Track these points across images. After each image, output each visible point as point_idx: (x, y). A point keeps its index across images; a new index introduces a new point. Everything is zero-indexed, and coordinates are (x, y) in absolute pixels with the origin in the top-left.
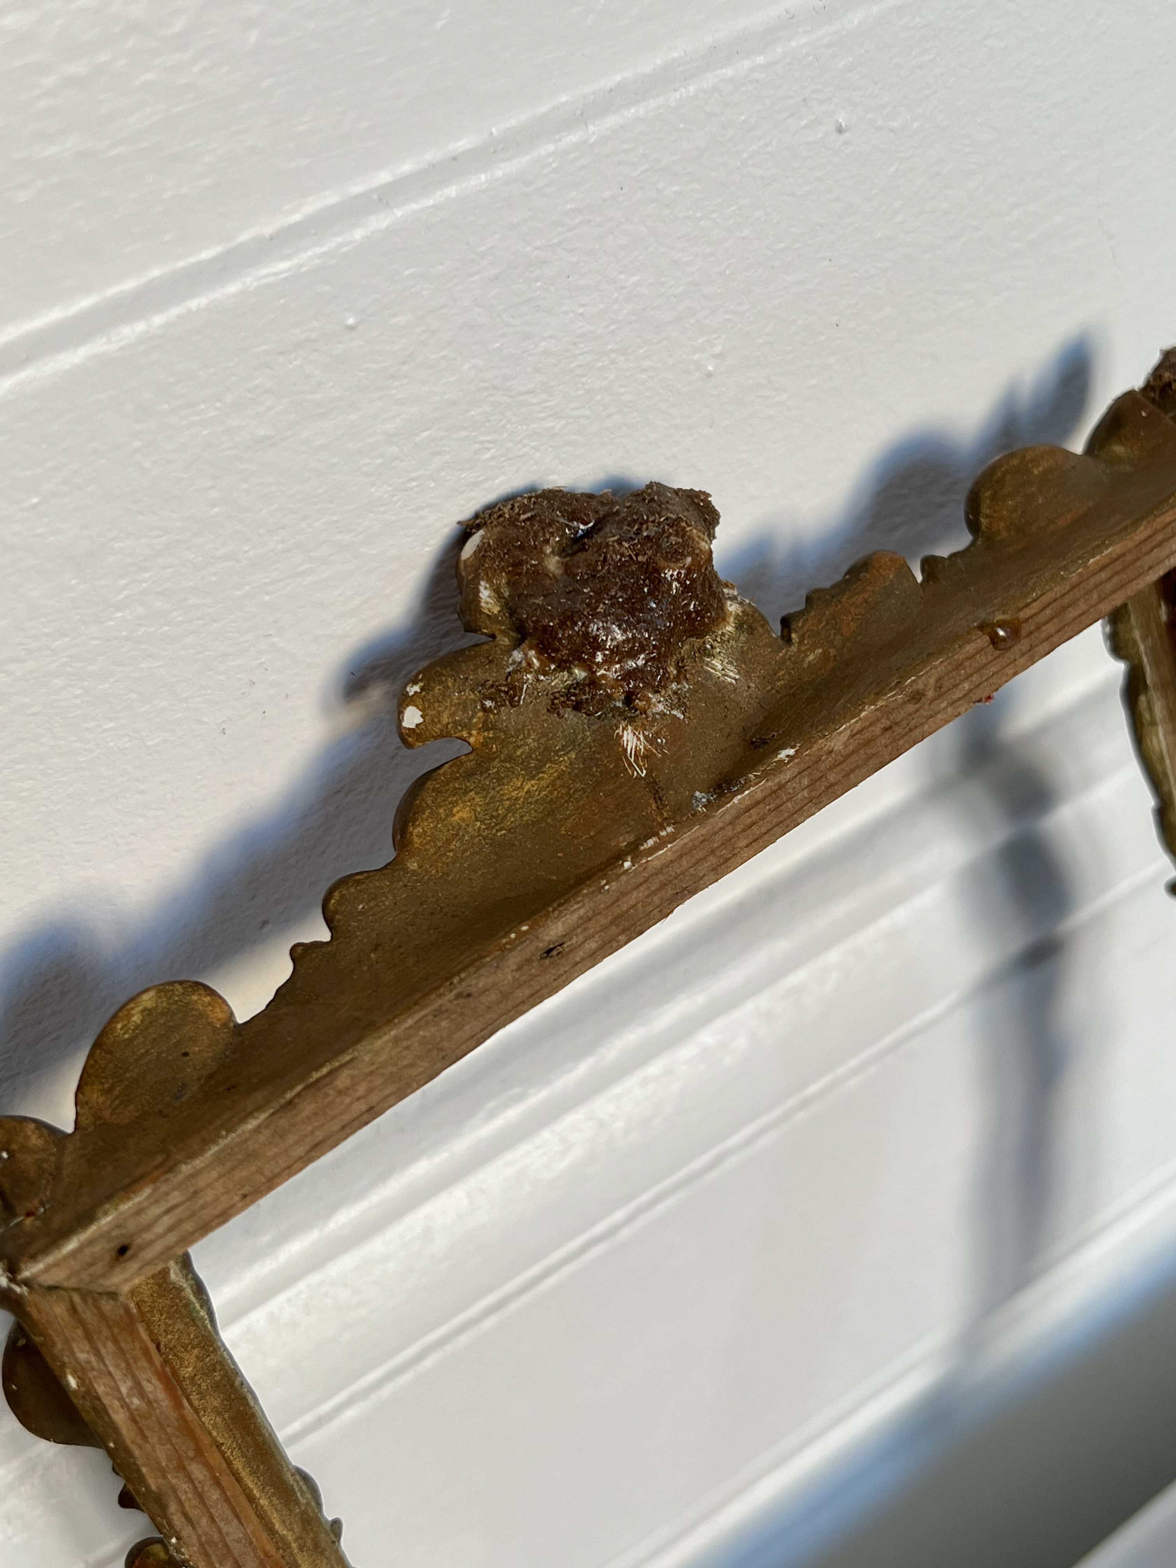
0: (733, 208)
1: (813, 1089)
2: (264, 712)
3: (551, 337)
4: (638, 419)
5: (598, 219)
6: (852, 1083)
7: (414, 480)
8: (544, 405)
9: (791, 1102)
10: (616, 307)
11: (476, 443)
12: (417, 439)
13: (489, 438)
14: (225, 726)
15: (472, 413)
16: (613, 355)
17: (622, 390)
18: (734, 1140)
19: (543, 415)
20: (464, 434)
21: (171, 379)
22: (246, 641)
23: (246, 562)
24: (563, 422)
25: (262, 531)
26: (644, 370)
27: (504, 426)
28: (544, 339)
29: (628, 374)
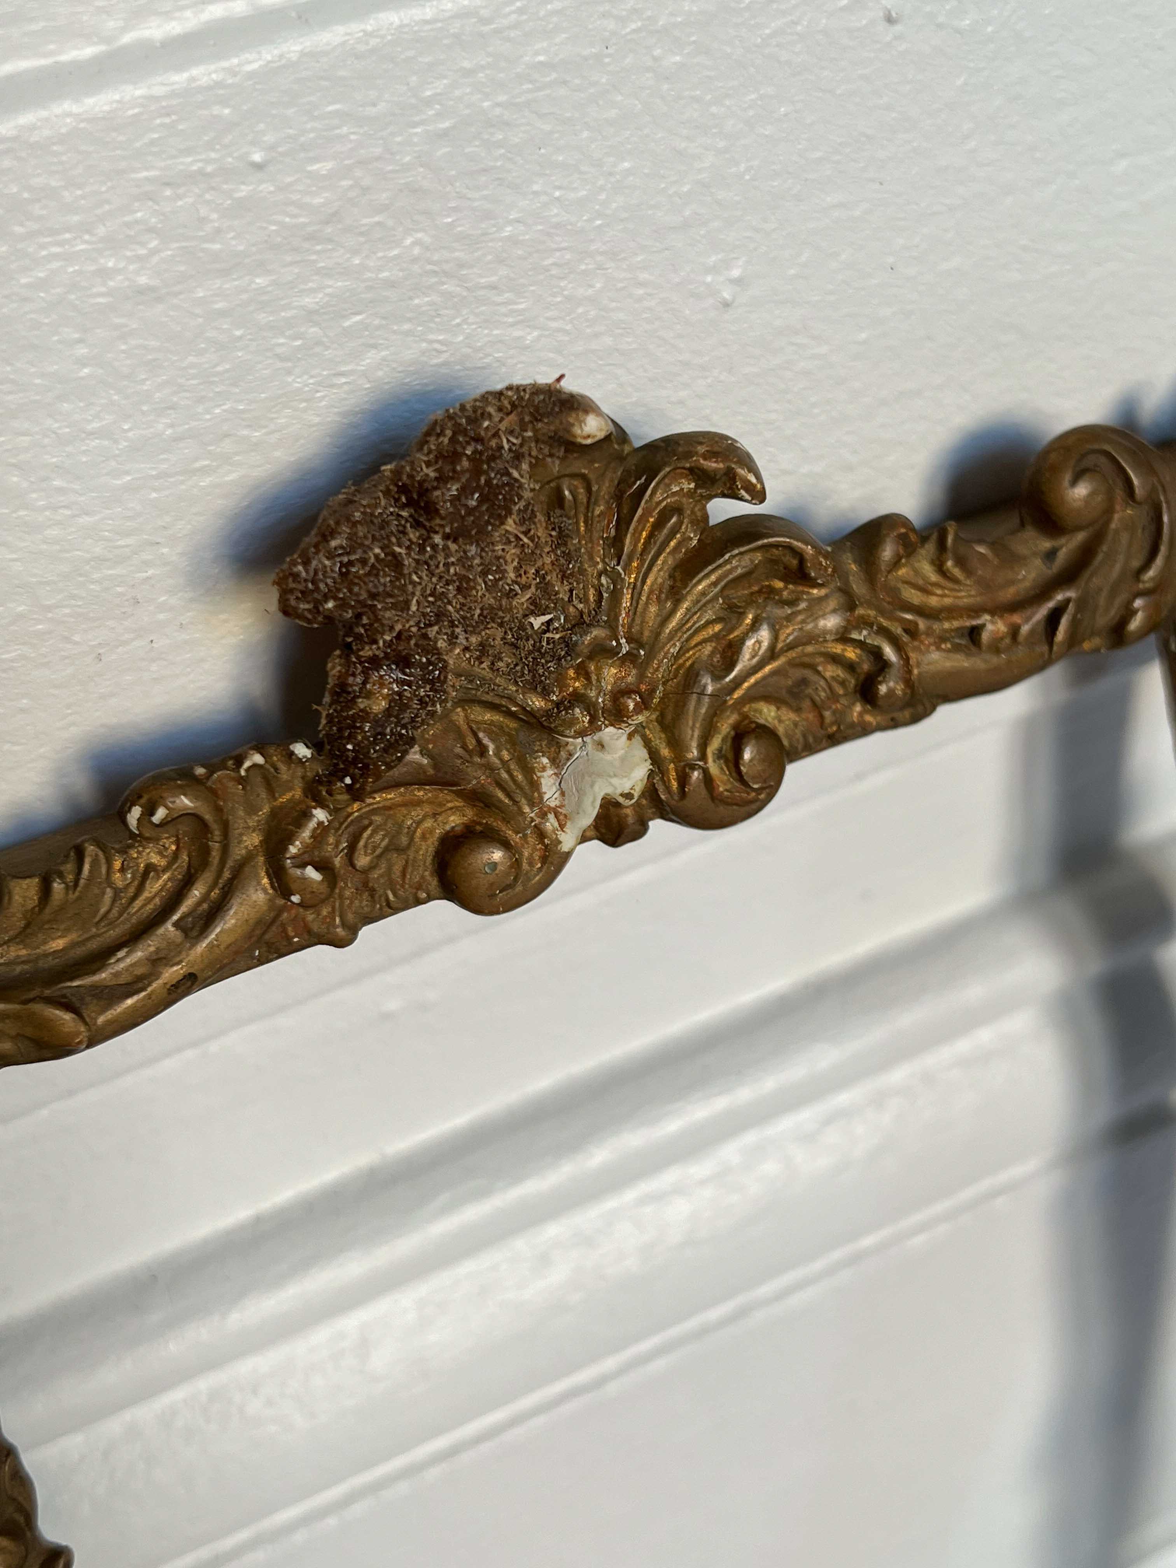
0: (753, 96)
1: (868, 1241)
2: (152, 641)
3: (518, 222)
4: (634, 346)
5: (577, 81)
6: (919, 1240)
7: (342, 374)
8: (511, 307)
9: (837, 1255)
10: (603, 196)
11: (424, 340)
12: (347, 324)
13: (441, 338)
14: (101, 651)
15: (416, 301)
16: (599, 258)
17: (614, 305)
18: (765, 1290)
19: (511, 320)
20: (407, 326)
21: (26, 195)
22: (127, 546)
23: (125, 444)
24: (536, 334)
25: (145, 408)
26: (642, 284)
27: (458, 325)
28: (510, 222)
29: (620, 285)
